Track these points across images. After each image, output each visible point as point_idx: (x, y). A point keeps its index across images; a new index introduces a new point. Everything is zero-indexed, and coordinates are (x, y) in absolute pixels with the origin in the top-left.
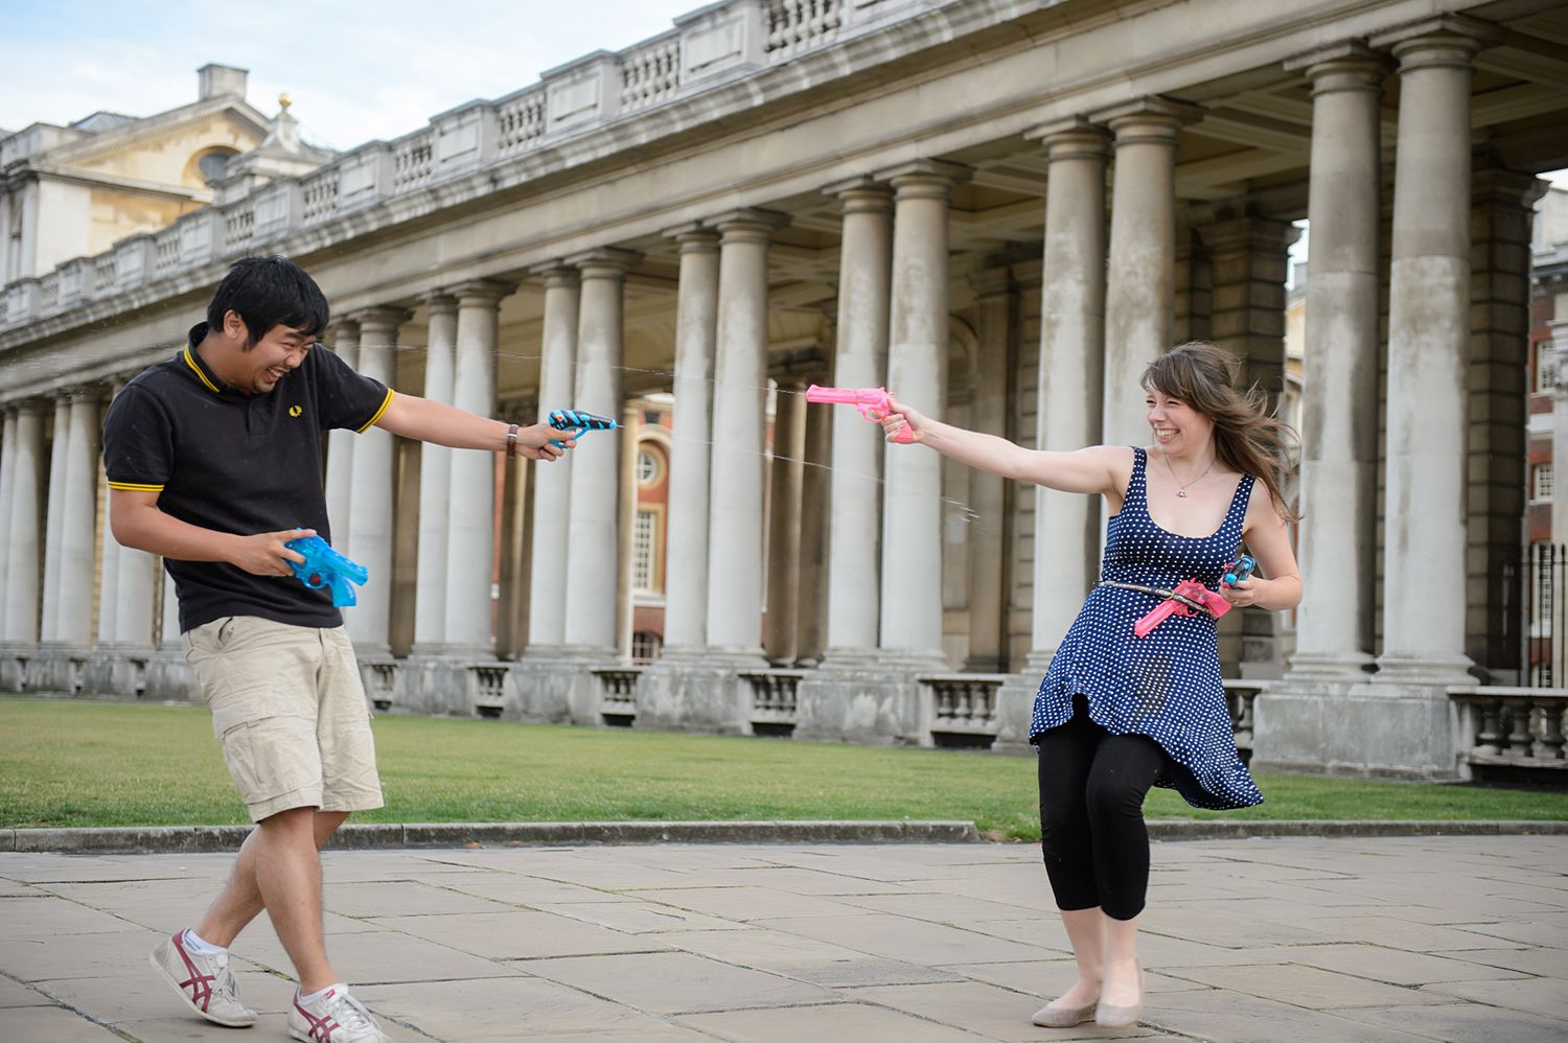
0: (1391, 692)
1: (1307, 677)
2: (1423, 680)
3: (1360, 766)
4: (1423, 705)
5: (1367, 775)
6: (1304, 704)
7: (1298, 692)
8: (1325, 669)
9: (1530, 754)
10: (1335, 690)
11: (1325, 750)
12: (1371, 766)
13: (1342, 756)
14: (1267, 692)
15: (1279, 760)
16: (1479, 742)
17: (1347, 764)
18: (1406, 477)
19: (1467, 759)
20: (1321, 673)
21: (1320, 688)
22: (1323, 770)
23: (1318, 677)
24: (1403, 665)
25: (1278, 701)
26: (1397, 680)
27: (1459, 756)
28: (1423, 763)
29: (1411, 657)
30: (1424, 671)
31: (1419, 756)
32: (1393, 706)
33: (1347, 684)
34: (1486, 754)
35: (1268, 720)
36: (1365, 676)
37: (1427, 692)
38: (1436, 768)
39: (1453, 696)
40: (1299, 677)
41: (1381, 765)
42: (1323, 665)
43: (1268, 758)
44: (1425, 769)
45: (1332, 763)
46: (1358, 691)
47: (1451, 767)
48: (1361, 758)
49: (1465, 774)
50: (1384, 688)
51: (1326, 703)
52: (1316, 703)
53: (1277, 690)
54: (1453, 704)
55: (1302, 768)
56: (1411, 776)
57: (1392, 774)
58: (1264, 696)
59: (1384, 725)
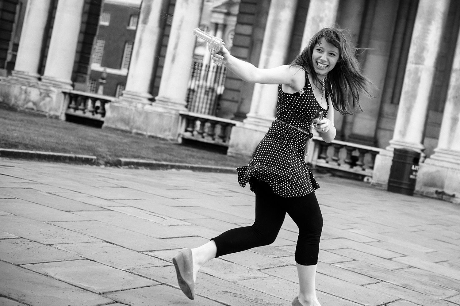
0: (160, 110)
1: (130, 100)
2: (172, 107)
3: (145, 133)
4: (171, 117)
5: (147, 137)
6: (127, 109)
7: (125, 104)
8: (136, 97)
9: (203, 137)
10: (140, 106)
11: (132, 126)
12: (149, 134)
13: (138, 128)
14: (113, 102)
15: (114, 126)
16: (186, 131)
17: (140, 132)
18: (178, 37)
19: (181, 136)
20: (134, 99)
21: (134, 104)
22: (131, 132)
23: (133, 100)
24: (165, 101)
25: (117, 107)
26: (163, 106)
27: (179, 135)
28: (168, 136)
29: (169, 99)
30: (172, 104)
31: (167, 133)
32: (160, 115)
33: (144, 104)
34: (188, 135)
35: (112, 112)
36: (149, 102)
37: (174, 112)
38: (172, 138)
39: (181, 115)
40: (126, 99)
41: (153, 134)
42: (135, 96)
43: (110, 125)
44: (168, 138)
45: (134, 131)
46: (148, 108)
47: (176, 138)
48: (145, 130)
49: (180, 141)
50: (156, 107)
51: (136, 110)
52: (132, 109)
53: (117, 102)
54: (180, 118)
55: (123, 131)
56: (163, 139)
57: (156, 138)
58: (112, 104)
59: (156, 121)
